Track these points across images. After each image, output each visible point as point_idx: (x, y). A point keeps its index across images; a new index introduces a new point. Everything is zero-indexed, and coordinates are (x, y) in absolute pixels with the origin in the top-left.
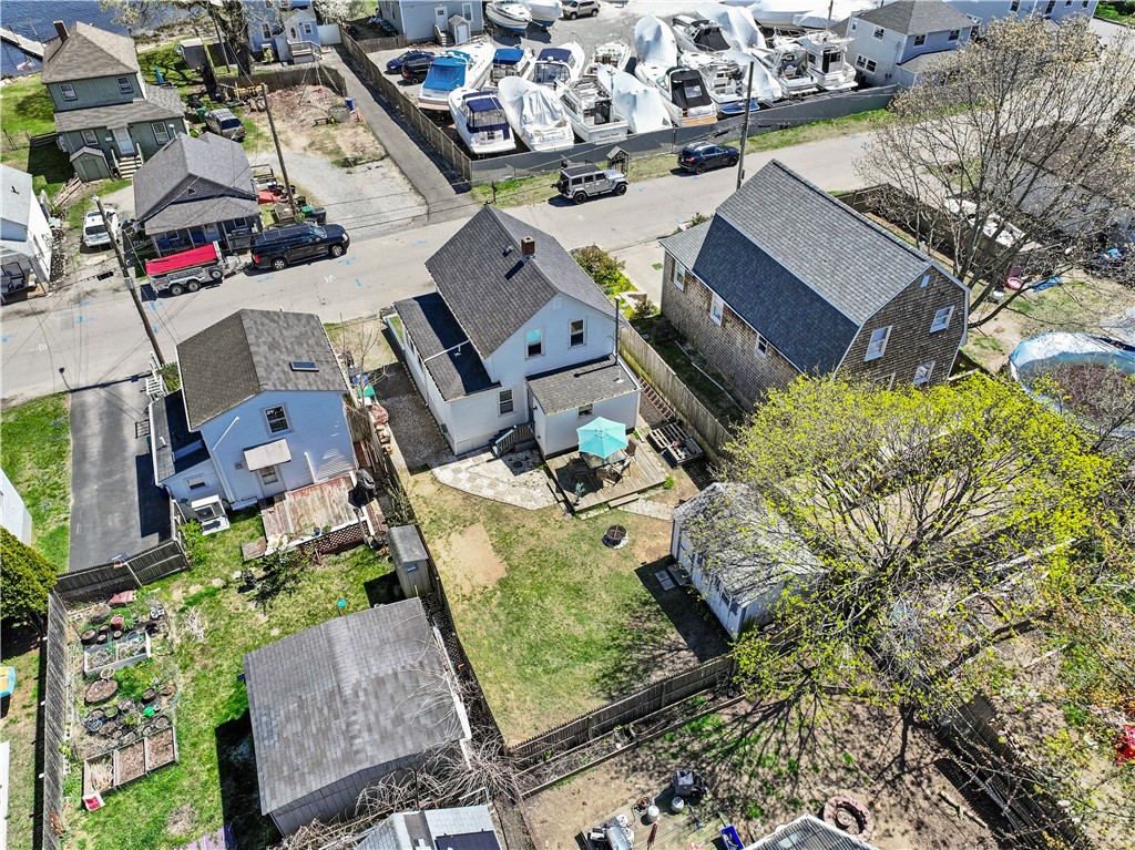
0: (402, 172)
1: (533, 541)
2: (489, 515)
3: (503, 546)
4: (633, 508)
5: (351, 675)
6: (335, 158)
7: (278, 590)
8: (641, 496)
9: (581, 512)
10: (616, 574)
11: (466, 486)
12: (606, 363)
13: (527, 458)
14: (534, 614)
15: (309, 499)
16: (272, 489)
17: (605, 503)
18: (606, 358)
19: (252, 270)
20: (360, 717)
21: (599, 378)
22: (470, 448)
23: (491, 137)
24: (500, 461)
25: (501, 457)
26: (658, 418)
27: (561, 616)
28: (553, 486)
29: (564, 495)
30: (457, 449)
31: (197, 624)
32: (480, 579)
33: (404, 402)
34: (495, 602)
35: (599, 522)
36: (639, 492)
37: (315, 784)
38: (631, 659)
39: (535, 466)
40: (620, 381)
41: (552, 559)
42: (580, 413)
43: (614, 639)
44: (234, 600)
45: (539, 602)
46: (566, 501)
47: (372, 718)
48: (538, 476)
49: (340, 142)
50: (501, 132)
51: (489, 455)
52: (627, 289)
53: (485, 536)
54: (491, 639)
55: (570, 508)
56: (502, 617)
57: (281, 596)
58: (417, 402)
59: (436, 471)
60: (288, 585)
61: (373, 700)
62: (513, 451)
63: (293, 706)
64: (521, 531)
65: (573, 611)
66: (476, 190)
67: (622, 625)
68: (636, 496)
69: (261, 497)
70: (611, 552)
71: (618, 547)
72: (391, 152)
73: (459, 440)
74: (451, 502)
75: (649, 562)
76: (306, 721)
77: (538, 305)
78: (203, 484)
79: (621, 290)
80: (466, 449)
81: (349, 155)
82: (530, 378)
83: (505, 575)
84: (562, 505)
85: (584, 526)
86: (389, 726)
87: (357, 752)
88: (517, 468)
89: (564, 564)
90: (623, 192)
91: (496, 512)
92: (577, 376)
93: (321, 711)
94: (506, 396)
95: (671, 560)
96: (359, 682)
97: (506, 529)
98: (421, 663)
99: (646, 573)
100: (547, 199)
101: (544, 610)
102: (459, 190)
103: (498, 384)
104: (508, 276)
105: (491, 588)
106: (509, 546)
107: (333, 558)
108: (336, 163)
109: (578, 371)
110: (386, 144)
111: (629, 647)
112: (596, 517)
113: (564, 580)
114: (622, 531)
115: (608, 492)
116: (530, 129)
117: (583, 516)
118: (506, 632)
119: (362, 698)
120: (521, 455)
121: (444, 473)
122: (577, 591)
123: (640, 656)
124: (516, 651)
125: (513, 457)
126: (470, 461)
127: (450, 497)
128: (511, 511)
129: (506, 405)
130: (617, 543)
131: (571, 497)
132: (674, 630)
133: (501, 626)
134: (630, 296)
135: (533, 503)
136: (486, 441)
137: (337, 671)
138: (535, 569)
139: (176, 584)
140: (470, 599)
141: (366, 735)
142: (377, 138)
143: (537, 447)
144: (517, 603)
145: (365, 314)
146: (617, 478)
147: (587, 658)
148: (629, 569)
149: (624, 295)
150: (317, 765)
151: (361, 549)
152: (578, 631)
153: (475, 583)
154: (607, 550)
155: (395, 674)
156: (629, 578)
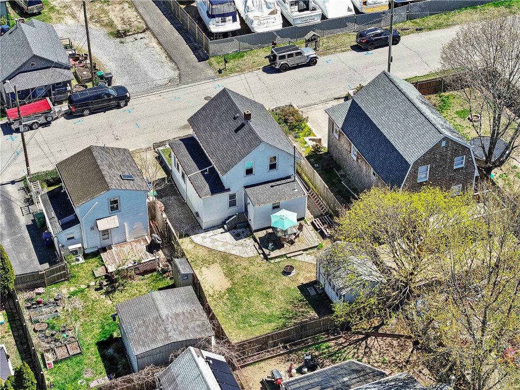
0: (159, 43)
1: (245, 272)
2: (222, 259)
3: (229, 274)
4: (300, 258)
5: (164, 312)
6: (110, 30)
7: (115, 291)
8: (305, 252)
9: (271, 259)
10: (288, 288)
11: (210, 246)
12: (289, 180)
13: (243, 232)
14: (245, 303)
15: (125, 249)
16: (106, 243)
17: (285, 255)
18: (289, 177)
19: (69, 115)
20: (170, 326)
21: (284, 188)
22: (211, 226)
23: (224, 21)
24: (228, 233)
25: (228, 231)
26: (318, 213)
27: (258, 304)
28: (257, 246)
29: (263, 250)
30: (204, 226)
31: (78, 303)
32: (218, 288)
33: (172, 200)
34: (225, 298)
35: (281, 264)
36: (304, 250)
37: (154, 346)
38: (291, 322)
39: (247, 236)
40: (296, 190)
41: (255, 280)
42: (274, 208)
43: (283, 315)
44: (93, 294)
45: (248, 299)
46: (264, 254)
47: (175, 327)
48: (249, 241)
49: (112, 16)
50: (231, 18)
51: (222, 230)
52: (309, 135)
53: (220, 269)
54: (224, 313)
55: (266, 257)
56: (229, 304)
57: (117, 293)
58: (179, 200)
59: (193, 237)
60: (119, 288)
61: (175, 321)
62: (235, 228)
63: (141, 322)
64: (239, 267)
65: (264, 303)
66: (212, 60)
67: (288, 309)
68: (302, 252)
69: (99, 247)
70: (286, 278)
71: (290, 276)
72: (150, 26)
73: (205, 221)
74: (202, 253)
75: (305, 283)
76: (147, 327)
77: (251, 148)
78: (73, 238)
79: (305, 135)
80: (209, 227)
81: (120, 27)
82: (246, 187)
83: (231, 286)
84: (262, 256)
85: (272, 266)
86: (182, 329)
87: (170, 337)
88: (237, 237)
89: (261, 283)
90: (315, 63)
91: (226, 258)
92: (272, 186)
93: (153, 324)
94: (232, 197)
95: (316, 282)
96: (168, 315)
97: (231, 266)
98: (194, 310)
99: (302, 288)
100: (261, 67)
101: (250, 302)
102: (201, 59)
103: (229, 190)
104: (236, 131)
105: (223, 292)
106: (233, 273)
107: (141, 277)
108: (111, 34)
109: (273, 184)
110: (147, 19)
111: (291, 318)
112: (279, 262)
113: (260, 290)
114: (292, 268)
115: (287, 249)
116: (251, 16)
117: (272, 261)
118: (231, 310)
119: (170, 320)
120: (240, 231)
121: (198, 238)
122: (267, 295)
123: (296, 321)
124: (236, 318)
125: (236, 231)
126: (211, 233)
127: (201, 250)
128: (234, 258)
129: (232, 202)
130: (290, 273)
131: (266, 251)
132: (314, 311)
133: (228, 307)
134: (310, 139)
135: (246, 254)
136: (220, 222)
137: (158, 311)
138: (246, 285)
139: (63, 286)
140: (213, 296)
141: (173, 332)
142: (139, 13)
143: (249, 226)
144: (236, 299)
145: (144, 146)
146: (292, 242)
147: (270, 321)
148: (294, 286)
149: (307, 139)
150: (154, 341)
151: (155, 273)
152: (266, 311)
153: (215, 290)
154: (284, 277)
155: (184, 313)
156: (294, 290)
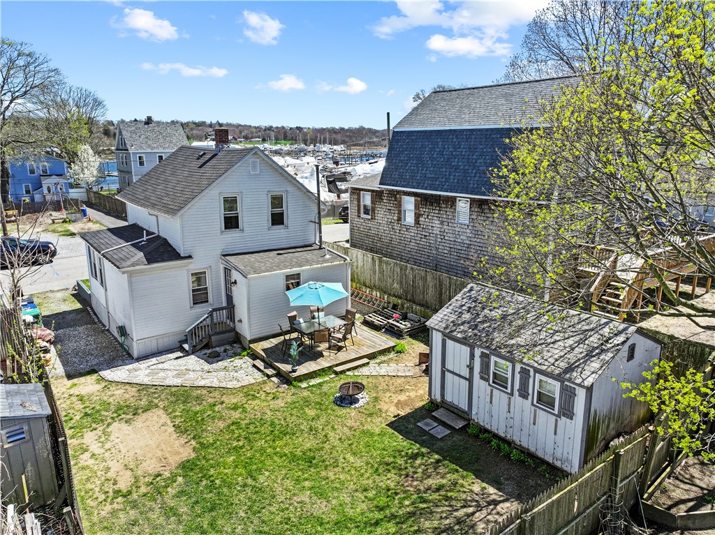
1: (236, 415)
2: (173, 399)
3: (191, 425)
4: (365, 371)
8: (372, 360)
9: (301, 379)
10: (364, 432)
11: (145, 380)
12: (309, 248)
13: (225, 350)
14: (242, 497)
17: (330, 367)
21: (305, 255)
22: (155, 351)
24: (193, 356)
25: (193, 353)
28: (260, 365)
29: (274, 368)
30: (136, 353)
32: (151, 466)
33: (79, 330)
34: (172, 491)
35: (325, 388)
36: (369, 357)
39: (236, 354)
40: (328, 257)
41: (266, 429)
45: (250, 481)
46: (279, 374)
48: (240, 362)
49: (70, 228)
51: (177, 354)
53: (164, 418)
55: (285, 379)
59: (106, 372)
62: (207, 347)
64: (218, 408)
65: (307, 484)
68: (365, 360)
70: (351, 412)
71: (357, 405)
74: (120, 395)
75: (402, 413)
80: (149, 352)
82: (226, 255)
83: (193, 455)
84: (274, 378)
85: (306, 394)
88: (213, 359)
89: (283, 433)
94: (199, 277)
95: (435, 406)
97: (197, 409)
101: (258, 490)
103: (188, 258)
104: (202, 166)
105: (167, 475)
106: (201, 423)
109: (281, 251)
111: (412, 514)
112: (320, 385)
113: (286, 451)
115: (330, 358)
117: (303, 384)
120: (219, 349)
121: (117, 373)
122: (308, 460)
125: (209, 351)
127: (119, 391)
128: (204, 392)
129: (200, 294)
130: (355, 400)
131: (286, 368)
132: (474, 479)
135: (235, 382)
136: (174, 342)
138: (241, 443)
140: (128, 494)
143: (237, 336)
144: (211, 487)
148: (378, 425)
152: (320, 508)
153: (140, 473)
154: (342, 411)
156: (382, 434)
